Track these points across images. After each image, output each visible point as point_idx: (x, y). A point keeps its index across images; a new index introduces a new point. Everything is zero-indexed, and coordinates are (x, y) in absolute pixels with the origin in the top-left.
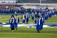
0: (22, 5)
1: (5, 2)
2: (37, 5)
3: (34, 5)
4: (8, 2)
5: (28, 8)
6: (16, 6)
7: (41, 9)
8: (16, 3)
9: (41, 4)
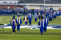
0: (25, 6)
1: (6, 2)
2: (41, 6)
3: (38, 5)
4: (10, 3)
5: (31, 9)
6: (18, 6)
7: (45, 9)
8: (18, 3)
9: (45, 5)
